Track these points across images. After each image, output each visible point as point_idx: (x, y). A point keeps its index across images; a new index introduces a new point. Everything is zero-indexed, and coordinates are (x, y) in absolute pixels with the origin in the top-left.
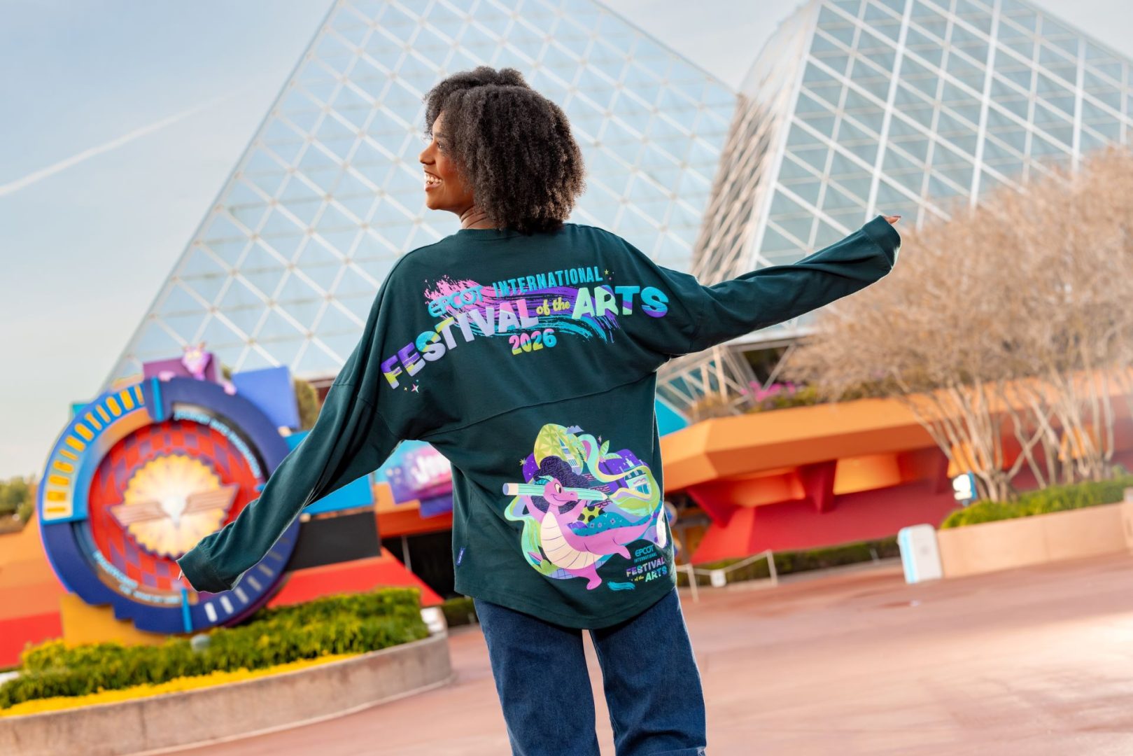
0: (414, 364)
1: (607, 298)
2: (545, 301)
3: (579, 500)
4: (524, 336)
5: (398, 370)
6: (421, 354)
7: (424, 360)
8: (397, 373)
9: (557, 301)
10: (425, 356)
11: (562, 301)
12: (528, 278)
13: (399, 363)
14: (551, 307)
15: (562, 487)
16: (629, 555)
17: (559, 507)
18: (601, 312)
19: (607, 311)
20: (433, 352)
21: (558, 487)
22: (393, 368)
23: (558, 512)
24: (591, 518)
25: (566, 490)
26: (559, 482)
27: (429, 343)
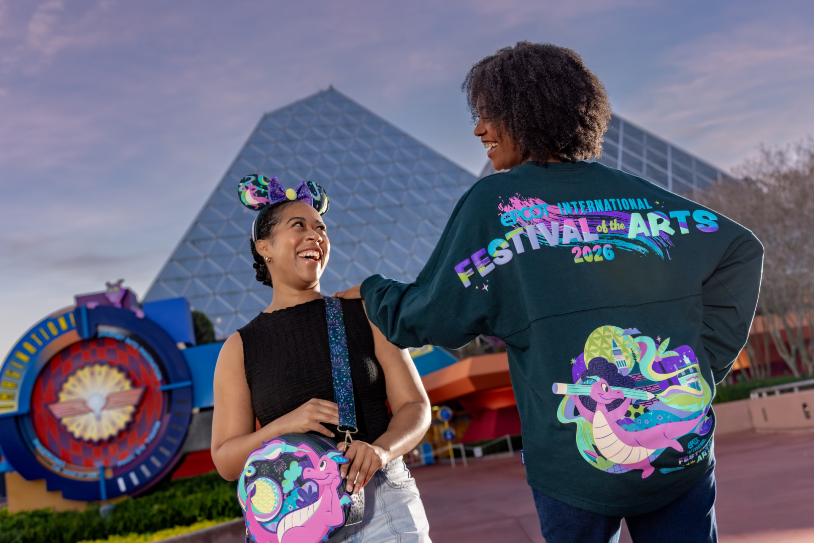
0: (485, 266)
1: (660, 221)
2: (604, 222)
3: (625, 398)
4: (586, 248)
5: (470, 272)
6: (492, 259)
7: (494, 264)
8: (468, 274)
9: (613, 222)
10: (495, 261)
11: (617, 222)
12: (588, 202)
13: (472, 266)
14: (608, 227)
15: (609, 387)
16: (682, 448)
17: (607, 405)
18: (655, 233)
19: (661, 231)
20: (501, 257)
21: (604, 386)
22: (465, 269)
23: (606, 411)
24: (637, 415)
25: (613, 388)
26: (605, 381)
27: (499, 248)
